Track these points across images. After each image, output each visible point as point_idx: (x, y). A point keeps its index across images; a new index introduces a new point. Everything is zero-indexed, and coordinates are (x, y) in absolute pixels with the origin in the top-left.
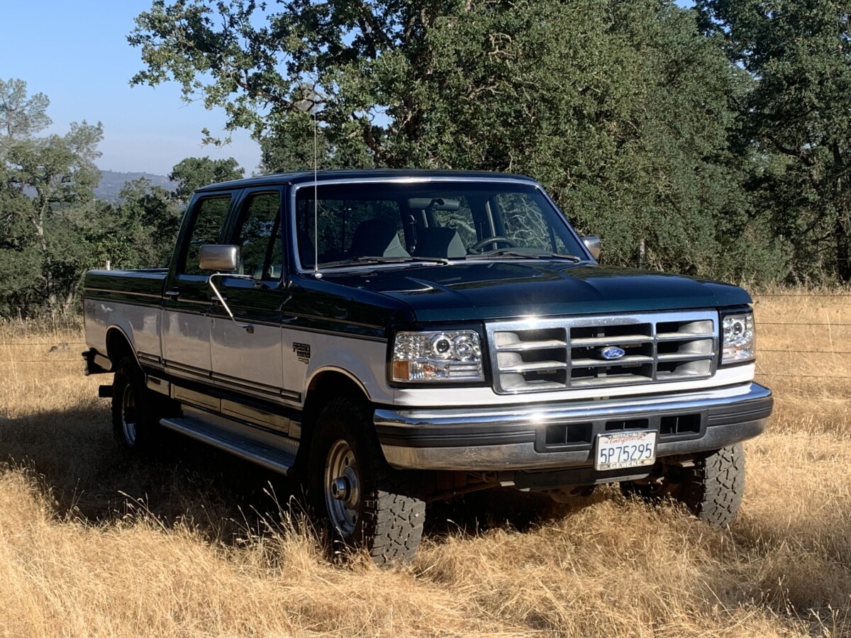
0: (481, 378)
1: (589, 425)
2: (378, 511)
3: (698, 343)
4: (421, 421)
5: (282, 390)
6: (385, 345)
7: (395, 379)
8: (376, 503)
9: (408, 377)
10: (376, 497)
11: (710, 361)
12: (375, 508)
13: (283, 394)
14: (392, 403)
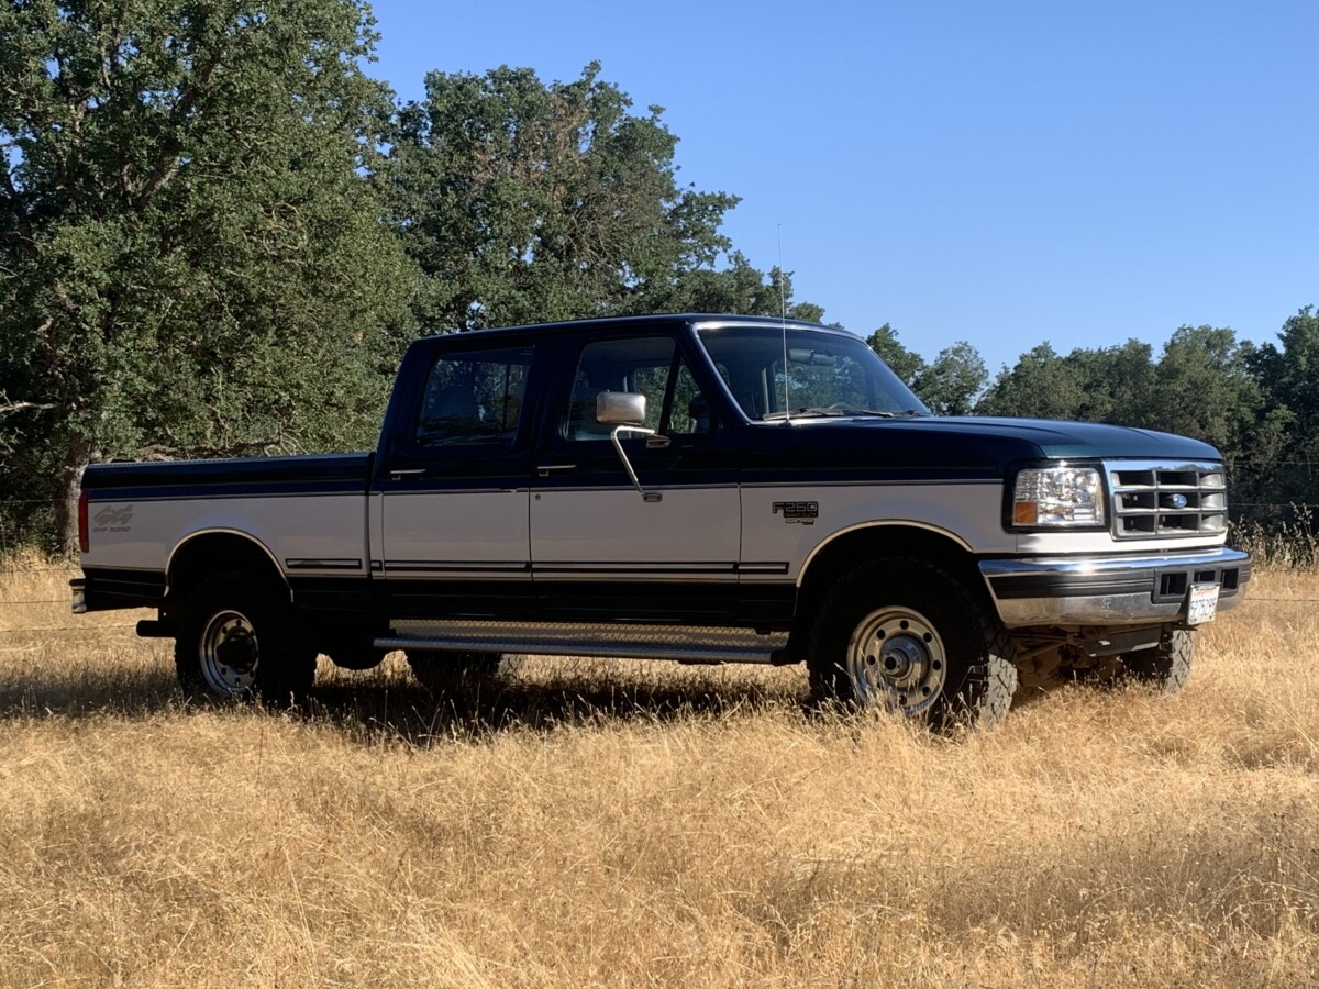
0: (1102, 523)
1: (1184, 575)
2: (987, 676)
3: (1211, 497)
4: (1051, 568)
5: (736, 564)
6: (1000, 488)
7: (1015, 524)
8: (986, 668)
9: (1036, 520)
10: (987, 660)
11: (1222, 516)
12: (986, 673)
13: (740, 568)
14: (1014, 552)
